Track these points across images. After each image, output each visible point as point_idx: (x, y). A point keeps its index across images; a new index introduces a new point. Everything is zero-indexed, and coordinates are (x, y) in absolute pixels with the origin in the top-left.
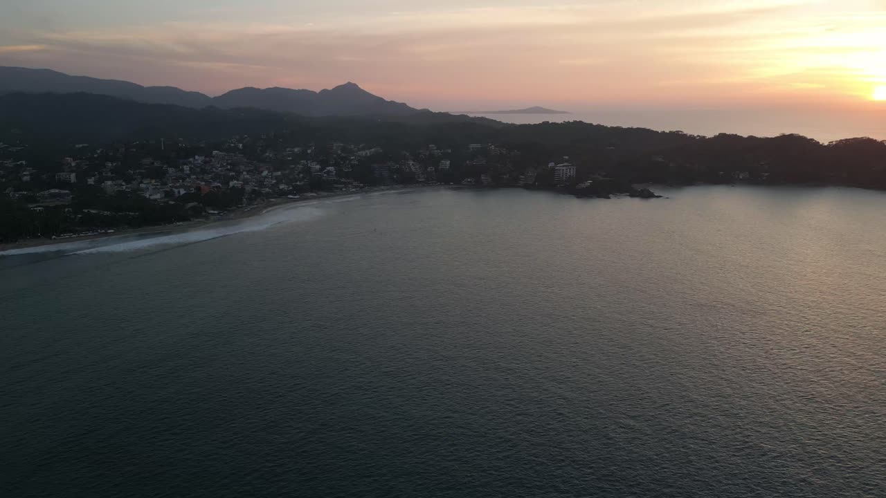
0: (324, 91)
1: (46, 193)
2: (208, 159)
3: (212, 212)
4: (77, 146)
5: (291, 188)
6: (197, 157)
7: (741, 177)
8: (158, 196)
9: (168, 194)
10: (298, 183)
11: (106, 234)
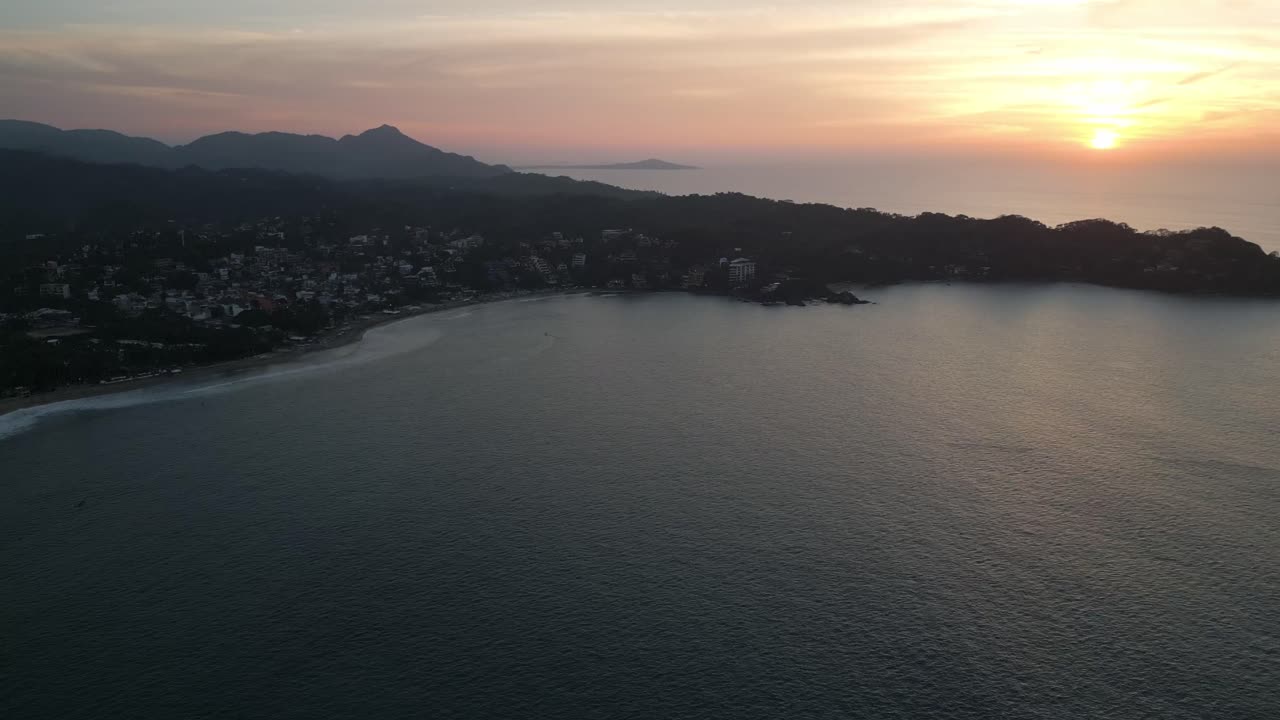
0: (348, 138)
1: (35, 314)
2: (250, 258)
3: (297, 338)
4: (28, 237)
5: (385, 299)
6: (233, 256)
7: (956, 272)
8: (202, 316)
9: (217, 313)
10: (391, 292)
11: (170, 375)
